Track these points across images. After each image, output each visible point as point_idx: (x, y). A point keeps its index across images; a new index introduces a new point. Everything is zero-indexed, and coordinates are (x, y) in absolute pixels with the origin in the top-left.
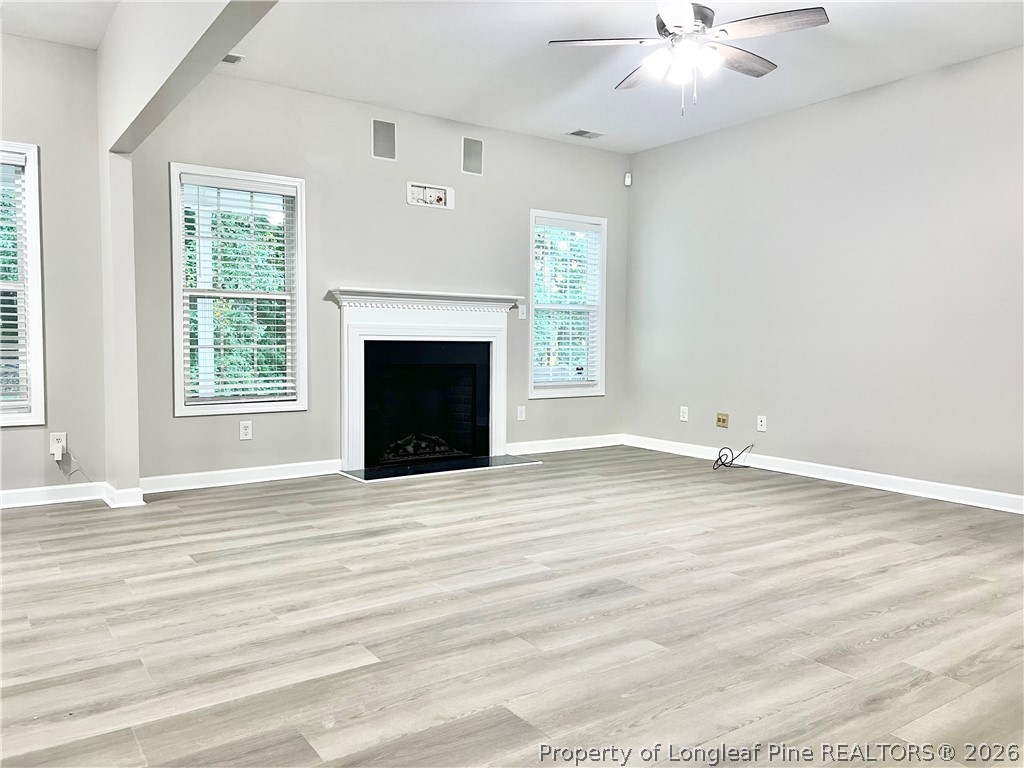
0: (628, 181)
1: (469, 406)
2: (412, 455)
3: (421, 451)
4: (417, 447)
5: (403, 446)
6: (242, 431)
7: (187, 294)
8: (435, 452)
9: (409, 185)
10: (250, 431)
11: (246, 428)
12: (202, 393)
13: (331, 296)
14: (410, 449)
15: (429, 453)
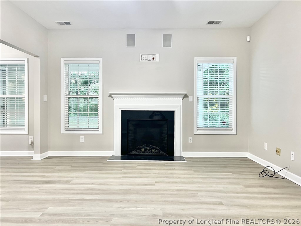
0: (248, 39)
1: (167, 135)
2: (143, 152)
3: (147, 151)
4: (145, 149)
5: (140, 149)
6: (81, 139)
7: (68, 97)
8: (152, 152)
9: (140, 55)
10: (83, 139)
11: (82, 138)
12: (70, 127)
13: (111, 96)
14: (143, 150)
15: (150, 152)
